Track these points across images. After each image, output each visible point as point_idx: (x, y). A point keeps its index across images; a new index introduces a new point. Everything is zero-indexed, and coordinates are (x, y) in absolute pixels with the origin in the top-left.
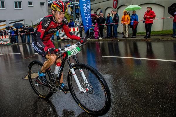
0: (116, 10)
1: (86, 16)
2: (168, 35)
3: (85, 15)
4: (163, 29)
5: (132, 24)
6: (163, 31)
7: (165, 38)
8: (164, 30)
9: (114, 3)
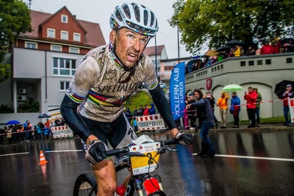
0: (210, 91)
1: (177, 100)
2: (281, 123)
3: (175, 98)
4: (273, 115)
5: (232, 110)
6: (273, 117)
7: (277, 127)
8: (275, 116)
9: (207, 84)
